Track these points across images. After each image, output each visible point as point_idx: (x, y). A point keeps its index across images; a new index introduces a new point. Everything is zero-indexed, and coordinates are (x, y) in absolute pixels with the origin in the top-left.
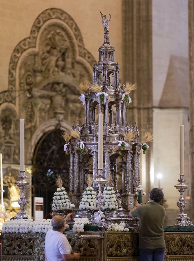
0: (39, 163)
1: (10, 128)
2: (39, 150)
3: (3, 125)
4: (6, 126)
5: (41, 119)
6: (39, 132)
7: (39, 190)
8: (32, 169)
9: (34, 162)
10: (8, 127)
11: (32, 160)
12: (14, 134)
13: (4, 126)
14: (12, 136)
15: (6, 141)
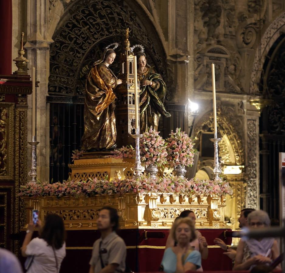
0: (272, 90)
1: (219, 22)
2: (272, 68)
3: (204, 16)
4: (210, 18)
5: (275, 7)
6: (273, 31)
7: (274, 144)
8: (261, 102)
9: (265, 87)
10: (214, 21)
11: (261, 84)
12: (225, 35)
13: (207, 19)
14: (222, 38)
15: (211, 48)
